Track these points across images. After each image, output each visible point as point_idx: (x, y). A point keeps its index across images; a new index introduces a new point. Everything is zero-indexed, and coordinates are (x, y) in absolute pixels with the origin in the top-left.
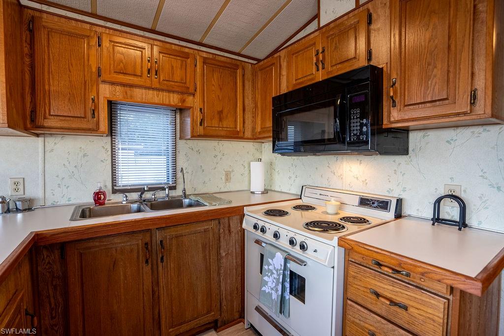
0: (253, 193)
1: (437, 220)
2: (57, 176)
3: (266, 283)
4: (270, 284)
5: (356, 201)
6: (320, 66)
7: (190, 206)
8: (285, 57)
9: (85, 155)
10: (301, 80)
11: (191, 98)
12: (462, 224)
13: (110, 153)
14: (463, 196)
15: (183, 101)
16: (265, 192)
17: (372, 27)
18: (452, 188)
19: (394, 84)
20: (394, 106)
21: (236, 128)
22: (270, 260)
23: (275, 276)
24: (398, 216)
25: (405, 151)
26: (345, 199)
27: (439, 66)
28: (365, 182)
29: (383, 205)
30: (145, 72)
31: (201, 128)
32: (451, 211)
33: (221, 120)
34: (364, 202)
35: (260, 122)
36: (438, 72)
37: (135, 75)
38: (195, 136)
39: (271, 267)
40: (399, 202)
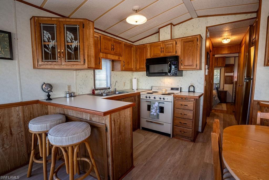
0: (134, 90)
1: (189, 91)
2: (79, 84)
3: (152, 111)
4: (153, 112)
5: (170, 89)
6: (162, 52)
7: (119, 94)
8: (149, 46)
9: (87, 77)
10: (155, 55)
11: (121, 57)
12: (194, 92)
13: (93, 76)
14: (194, 86)
15: (119, 58)
16: (137, 89)
17: (177, 45)
18: (192, 84)
19: (182, 60)
20: (182, 65)
21: (132, 67)
22: (153, 105)
23: (156, 108)
24: (181, 92)
25: (182, 76)
26: (167, 89)
27: (191, 58)
28: (171, 84)
29: (177, 89)
30: (111, 49)
31: (124, 67)
32: (192, 89)
33: (128, 65)
34: (172, 89)
35: (138, 66)
36: (191, 59)
37: (108, 50)
38: (122, 70)
39: (153, 107)
40: (181, 88)
